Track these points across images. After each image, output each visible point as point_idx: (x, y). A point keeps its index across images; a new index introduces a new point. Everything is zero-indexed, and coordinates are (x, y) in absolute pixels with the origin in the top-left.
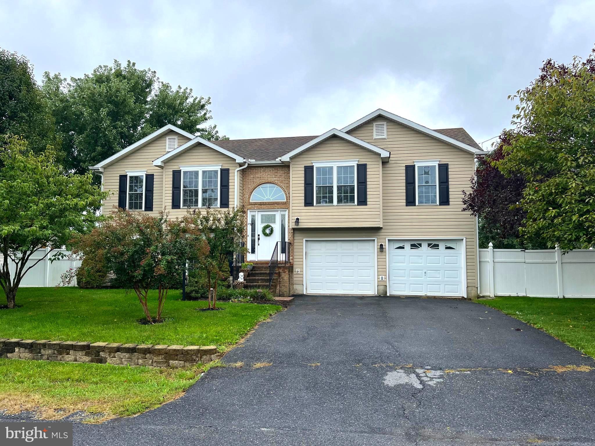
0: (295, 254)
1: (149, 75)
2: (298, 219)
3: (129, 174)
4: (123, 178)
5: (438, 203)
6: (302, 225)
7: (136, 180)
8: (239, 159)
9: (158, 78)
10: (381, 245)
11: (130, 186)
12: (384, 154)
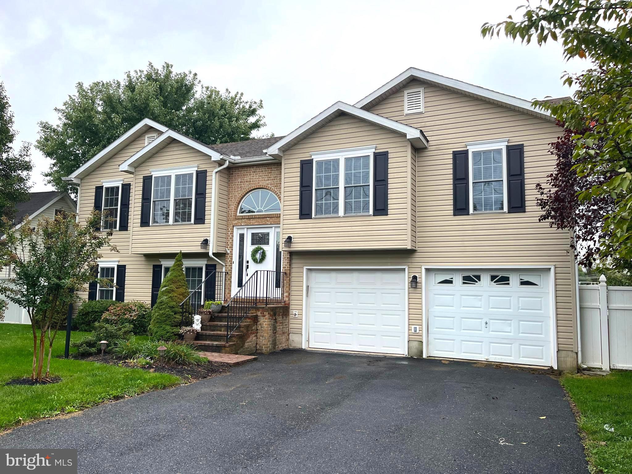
0: (293, 288)
2: (290, 238)
3: (106, 185)
4: (99, 189)
6: (297, 247)
7: (112, 191)
8: (216, 156)
10: (415, 278)
11: (107, 200)
12: (413, 134)
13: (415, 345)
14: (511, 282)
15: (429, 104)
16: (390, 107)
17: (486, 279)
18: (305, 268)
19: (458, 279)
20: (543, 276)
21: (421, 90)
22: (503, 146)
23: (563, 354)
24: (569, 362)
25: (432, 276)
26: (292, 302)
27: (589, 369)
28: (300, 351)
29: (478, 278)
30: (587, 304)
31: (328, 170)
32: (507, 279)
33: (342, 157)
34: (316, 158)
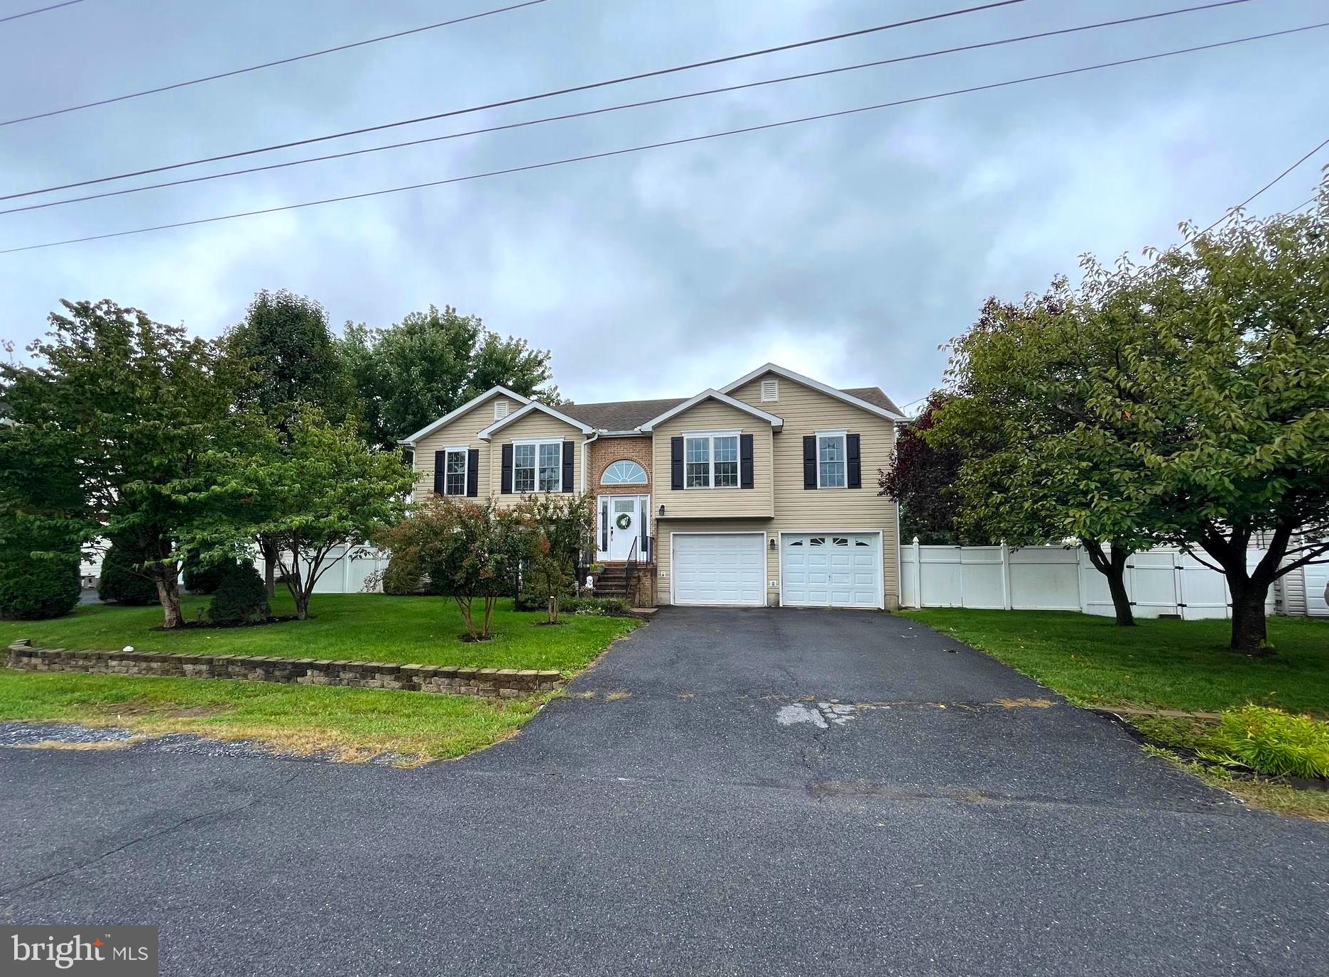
0: (660, 552)
1: (473, 323)
2: (663, 507)
3: (447, 450)
4: (440, 455)
5: (846, 486)
6: (668, 515)
7: (456, 457)
8: (587, 430)
9: (484, 327)
10: (772, 541)
11: (449, 465)
12: (776, 422)
13: (773, 596)
14: (848, 543)
15: (782, 395)
16: (748, 394)
17: (829, 541)
18: (672, 533)
19: (806, 542)
20: (873, 539)
21: (777, 382)
22: (844, 435)
23: (888, 597)
24: (892, 605)
25: (786, 539)
26: (660, 564)
27: (906, 608)
28: (669, 607)
29: (823, 540)
30: (905, 559)
31: (698, 447)
32: (846, 541)
33: (711, 437)
34: (686, 437)
